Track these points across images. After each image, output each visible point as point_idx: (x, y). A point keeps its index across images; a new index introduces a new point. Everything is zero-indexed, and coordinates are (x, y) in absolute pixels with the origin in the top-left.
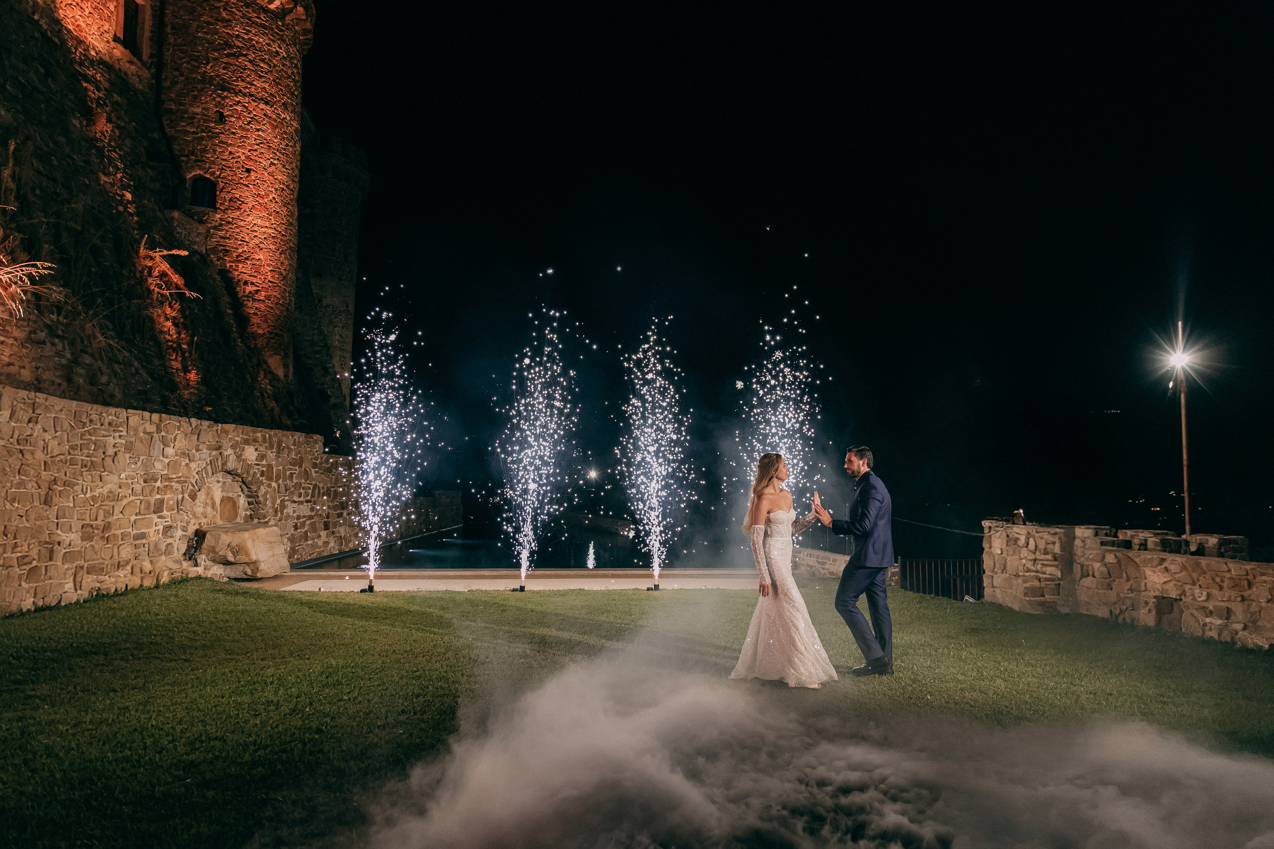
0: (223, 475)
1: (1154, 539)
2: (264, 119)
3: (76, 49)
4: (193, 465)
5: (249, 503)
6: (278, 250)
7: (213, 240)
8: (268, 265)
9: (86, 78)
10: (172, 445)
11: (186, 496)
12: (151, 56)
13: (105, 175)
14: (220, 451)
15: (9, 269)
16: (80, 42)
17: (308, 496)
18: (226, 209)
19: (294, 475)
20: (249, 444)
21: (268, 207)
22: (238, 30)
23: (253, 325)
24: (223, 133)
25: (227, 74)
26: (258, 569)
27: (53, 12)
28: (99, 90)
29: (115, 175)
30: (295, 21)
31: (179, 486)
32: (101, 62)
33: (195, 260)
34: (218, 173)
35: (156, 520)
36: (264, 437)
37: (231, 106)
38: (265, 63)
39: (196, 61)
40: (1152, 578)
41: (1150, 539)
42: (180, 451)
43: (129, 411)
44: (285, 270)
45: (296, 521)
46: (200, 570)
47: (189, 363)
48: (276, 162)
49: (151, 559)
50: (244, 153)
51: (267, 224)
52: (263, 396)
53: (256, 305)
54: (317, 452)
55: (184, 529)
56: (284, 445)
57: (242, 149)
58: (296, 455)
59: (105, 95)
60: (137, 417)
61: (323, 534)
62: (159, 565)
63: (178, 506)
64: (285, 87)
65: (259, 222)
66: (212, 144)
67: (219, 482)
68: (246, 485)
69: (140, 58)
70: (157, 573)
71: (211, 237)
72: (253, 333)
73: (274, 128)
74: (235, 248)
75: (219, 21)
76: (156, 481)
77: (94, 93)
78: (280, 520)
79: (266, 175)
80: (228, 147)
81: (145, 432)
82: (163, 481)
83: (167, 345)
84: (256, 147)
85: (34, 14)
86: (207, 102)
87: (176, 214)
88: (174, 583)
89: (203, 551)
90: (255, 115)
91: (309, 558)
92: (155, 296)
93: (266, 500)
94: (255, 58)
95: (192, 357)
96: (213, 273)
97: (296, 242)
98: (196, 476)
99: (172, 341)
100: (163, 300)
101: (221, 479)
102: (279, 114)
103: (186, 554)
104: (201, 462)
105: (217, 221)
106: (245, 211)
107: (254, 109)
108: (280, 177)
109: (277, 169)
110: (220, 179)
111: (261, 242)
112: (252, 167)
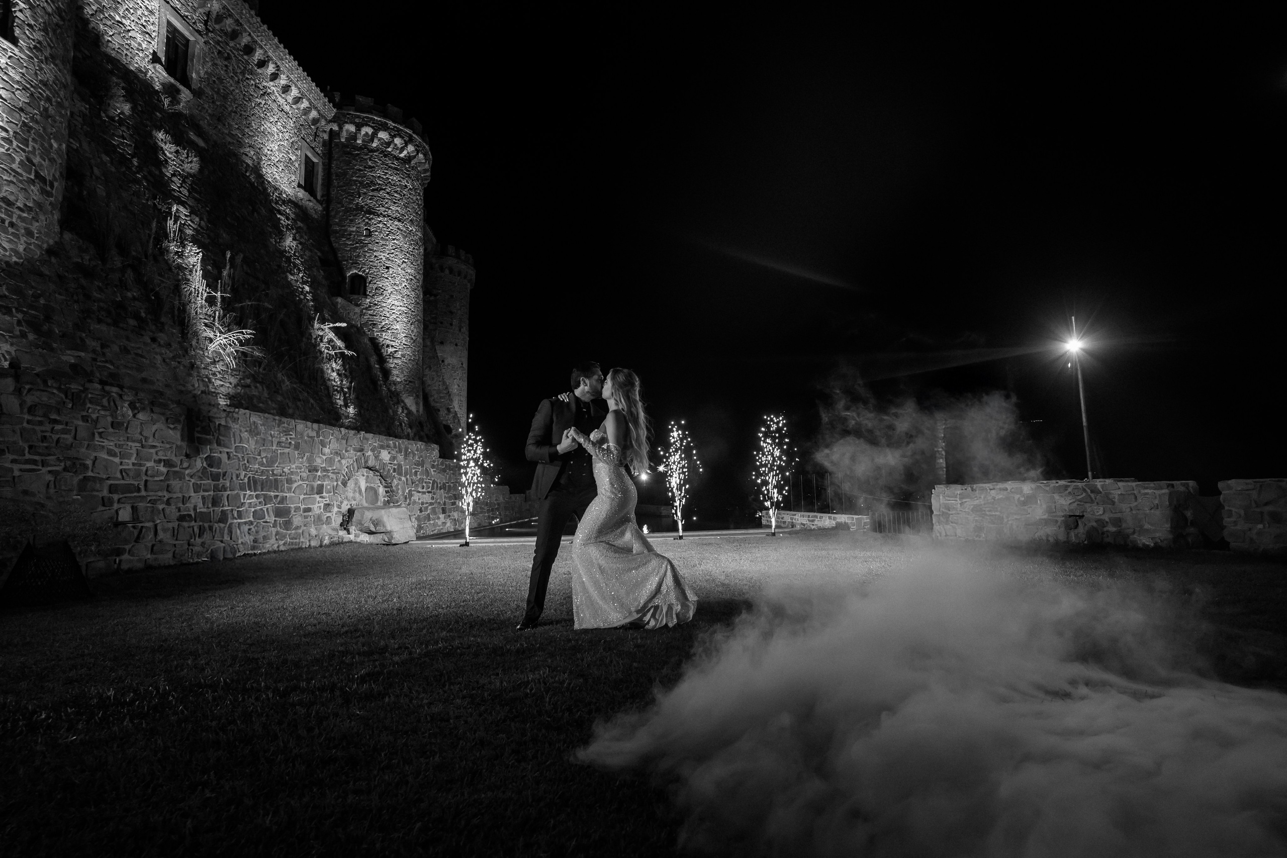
0: (366, 470)
2: (398, 232)
3: (273, 194)
4: (343, 462)
5: (387, 492)
6: (409, 322)
7: (365, 317)
8: (403, 333)
9: (280, 212)
10: (328, 447)
11: (339, 483)
12: (322, 196)
13: (292, 274)
14: (363, 453)
15: (225, 336)
16: (276, 189)
17: (429, 488)
18: (373, 295)
19: (418, 473)
20: (384, 449)
21: (402, 292)
22: (379, 173)
23: (393, 375)
24: (370, 243)
25: (372, 203)
26: (392, 538)
27: (259, 170)
28: (288, 219)
29: (298, 275)
30: (418, 164)
31: (334, 476)
32: (290, 201)
33: (352, 331)
34: (367, 271)
35: (319, 499)
36: (394, 444)
37: (375, 224)
38: (398, 193)
39: (352, 196)
40: (1060, 501)
42: (333, 452)
43: (296, 421)
44: (414, 336)
45: (421, 506)
46: (351, 537)
47: (349, 401)
48: (406, 261)
49: (316, 527)
50: (384, 256)
51: (401, 304)
52: (401, 424)
53: (395, 361)
54: (434, 457)
55: (339, 507)
56: (409, 450)
57: (383, 253)
58: (419, 458)
59: (292, 222)
60: (302, 426)
61: (442, 516)
62: (322, 531)
63: (334, 491)
64: (412, 209)
65: (396, 303)
66: (363, 251)
67: (363, 475)
68: (383, 479)
69: (315, 198)
70: (321, 537)
71: (364, 315)
72: (394, 381)
73: (405, 237)
74: (380, 322)
75: (367, 168)
76: (317, 471)
77: (285, 222)
78: (409, 504)
79: (400, 269)
80: (374, 252)
81: (308, 437)
82: (323, 472)
83: (333, 389)
84: (393, 251)
85: (246, 172)
86: (359, 223)
87: (339, 300)
88: (333, 544)
89: (354, 523)
90: (392, 230)
91: (432, 533)
92: (325, 355)
93: (399, 489)
94: (391, 191)
95: (351, 397)
96: (366, 341)
97: (422, 316)
98: (346, 470)
99: (337, 386)
100: (330, 358)
101: (365, 474)
102: (408, 228)
103: (341, 525)
104: (349, 460)
105: (367, 304)
106: (386, 296)
107: (391, 226)
108: (409, 271)
109: (407, 265)
110: (369, 275)
111: (397, 317)
112: (390, 266)
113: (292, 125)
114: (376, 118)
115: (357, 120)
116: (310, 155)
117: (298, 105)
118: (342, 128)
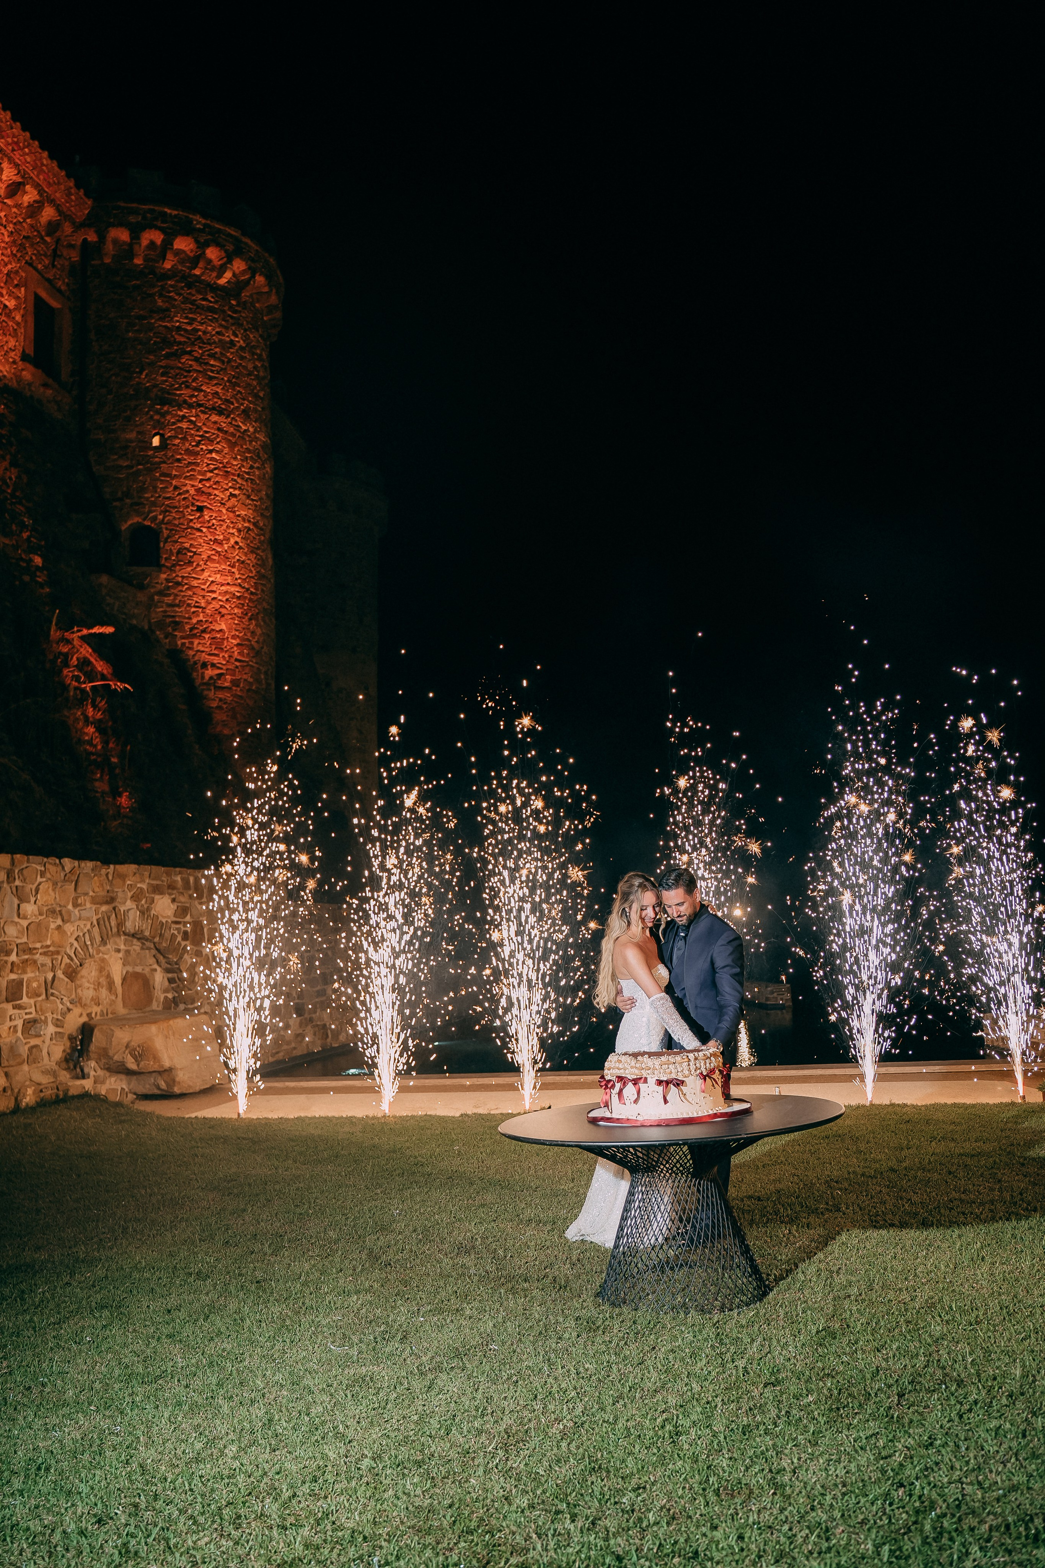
0: (126, 940)
2: (218, 436)
4: (69, 928)
5: (169, 981)
6: (246, 614)
7: (158, 610)
8: (233, 637)
10: (33, 900)
11: (60, 974)
12: (71, 375)
13: (6, 535)
14: (113, 905)
18: (174, 565)
20: (162, 893)
21: (230, 556)
22: (179, 320)
23: (216, 723)
24: (164, 462)
25: (166, 381)
26: (174, 1081)
29: (19, 535)
30: (255, 296)
31: (47, 961)
32: (6, 390)
33: (129, 639)
34: (161, 517)
35: (11, 1011)
36: (186, 883)
37: (174, 424)
38: (215, 359)
39: (127, 370)
42: (45, 909)
44: (257, 642)
46: (87, 1084)
47: (120, 783)
48: (237, 492)
49: (6, 1070)
50: (193, 486)
51: (229, 579)
53: (220, 695)
55: (58, 1023)
57: (191, 480)
62: (18, 1078)
63: (46, 990)
64: (244, 388)
65: (218, 578)
66: (151, 479)
67: (119, 951)
68: (161, 955)
69: (57, 379)
70: (16, 1091)
71: (156, 606)
72: (215, 735)
73: (232, 445)
74: (188, 619)
75: (154, 312)
76: (8, 954)
79: (224, 511)
80: (173, 479)
82: (20, 953)
83: (89, 760)
84: (209, 475)
86: (142, 424)
87: (104, 579)
88: (43, 1104)
89: (92, 1055)
90: (206, 432)
92: (72, 693)
93: (195, 974)
94: (202, 355)
95: (125, 775)
96: (160, 656)
97: (272, 601)
98: (76, 944)
99: (96, 753)
100: (82, 697)
101: (122, 947)
102: (238, 426)
103: (64, 1060)
104: (81, 924)
105: (162, 584)
106: (198, 565)
107: (204, 424)
108: (243, 513)
109: (238, 501)
110: (163, 526)
111: (221, 606)
112: (205, 504)
113: (7, 239)
114: (169, 211)
115: (132, 219)
116: (43, 295)
117: (17, 197)
118: (104, 237)
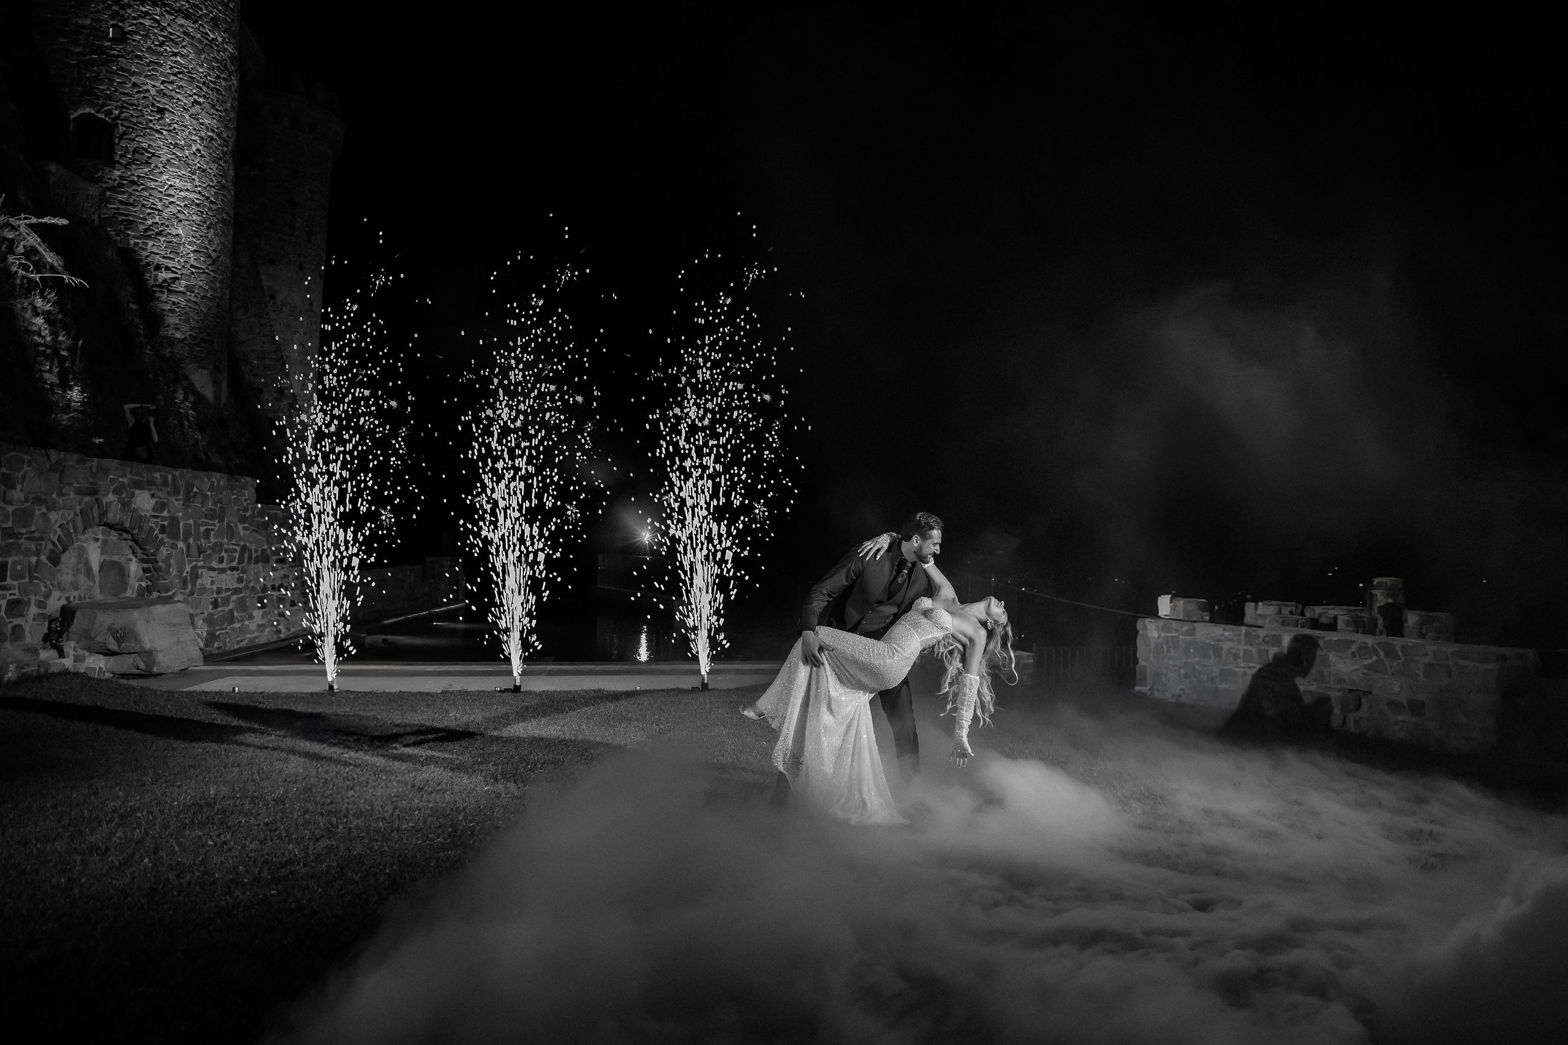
0: (103, 530)
1: (1345, 617)
2: (184, 40)
4: (53, 516)
5: (145, 570)
6: (205, 222)
7: (110, 206)
8: (190, 243)
10: (19, 487)
11: (43, 558)
14: (96, 496)
17: (233, 561)
18: (129, 164)
19: (212, 533)
20: (142, 488)
21: (190, 162)
23: (168, 326)
24: (123, 56)
26: (154, 662)
31: (31, 545)
33: (81, 233)
34: (117, 112)
36: (164, 478)
37: (134, 18)
40: (1337, 665)
41: (1340, 617)
42: (31, 496)
44: (214, 251)
45: (215, 595)
46: (68, 663)
47: (71, 376)
48: (201, 100)
50: (154, 86)
51: (189, 186)
52: (181, 424)
53: (173, 298)
54: (245, 500)
55: (41, 605)
56: (195, 490)
57: (152, 80)
58: (215, 504)
61: (258, 613)
62: (2, 655)
63: (30, 573)
65: (177, 183)
66: (107, 71)
67: (97, 540)
68: (138, 545)
71: (108, 201)
72: (168, 338)
73: (200, 51)
74: (142, 219)
78: (191, 594)
79: (187, 117)
80: (132, 75)
82: (6, 537)
83: (37, 351)
84: (172, 78)
86: (99, 12)
87: (53, 168)
88: (24, 679)
89: (73, 635)
90: (171, 34)
91: (236, 646)
92: (18, 282)
93: (170, 566)
95: (76, 369)
96: (110, 253)
97: (231, 212)
98: (59, 532)
99: (44, 345)
100: (30, 287)
101: (100, 537)
102: (207, 33)
103: (46, 638)
104: (66, 513)
105: (115, 180)
106: (156, 166)
107: (169, 25)
108: (207, 122)
109: (203, 109)
110: (120, 122)
111: (179, 211)
112: (167, 107)
